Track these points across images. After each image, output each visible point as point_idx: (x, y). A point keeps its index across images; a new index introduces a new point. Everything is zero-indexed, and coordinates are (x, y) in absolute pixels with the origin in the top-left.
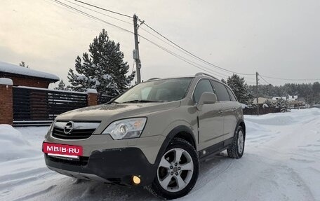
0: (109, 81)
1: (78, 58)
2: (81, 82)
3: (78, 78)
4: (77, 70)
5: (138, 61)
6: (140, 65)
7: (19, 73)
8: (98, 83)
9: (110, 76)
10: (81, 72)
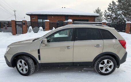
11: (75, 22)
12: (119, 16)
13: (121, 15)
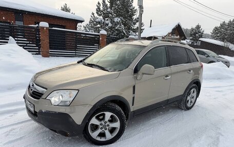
0: (118, 23)
1: (99, 3)
2: (99, 23)
3: (97, 20)
4: (97, 13)
5: (141, 7)
6: (142, 11)
7: (58, 16)
8: (110, 25)
9: (119, 19)
10: (100, 15)
11: (53, 28)
12: (118, 26)
13: (120, 25)
